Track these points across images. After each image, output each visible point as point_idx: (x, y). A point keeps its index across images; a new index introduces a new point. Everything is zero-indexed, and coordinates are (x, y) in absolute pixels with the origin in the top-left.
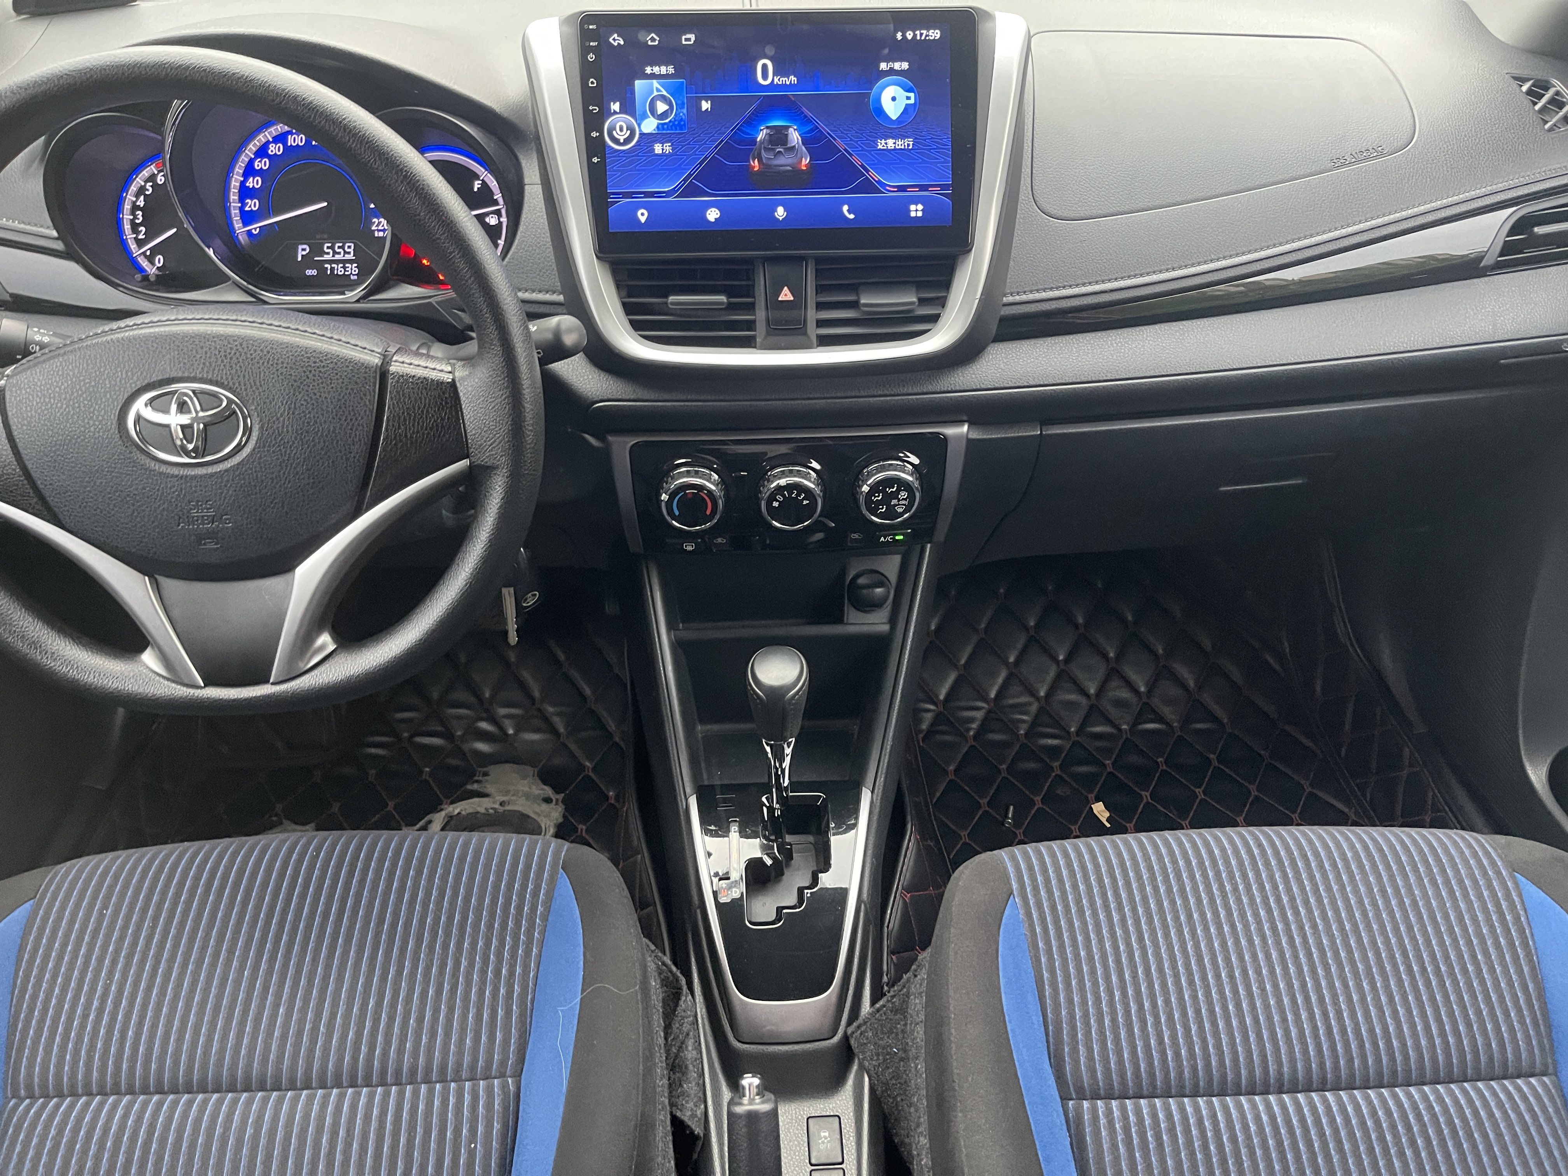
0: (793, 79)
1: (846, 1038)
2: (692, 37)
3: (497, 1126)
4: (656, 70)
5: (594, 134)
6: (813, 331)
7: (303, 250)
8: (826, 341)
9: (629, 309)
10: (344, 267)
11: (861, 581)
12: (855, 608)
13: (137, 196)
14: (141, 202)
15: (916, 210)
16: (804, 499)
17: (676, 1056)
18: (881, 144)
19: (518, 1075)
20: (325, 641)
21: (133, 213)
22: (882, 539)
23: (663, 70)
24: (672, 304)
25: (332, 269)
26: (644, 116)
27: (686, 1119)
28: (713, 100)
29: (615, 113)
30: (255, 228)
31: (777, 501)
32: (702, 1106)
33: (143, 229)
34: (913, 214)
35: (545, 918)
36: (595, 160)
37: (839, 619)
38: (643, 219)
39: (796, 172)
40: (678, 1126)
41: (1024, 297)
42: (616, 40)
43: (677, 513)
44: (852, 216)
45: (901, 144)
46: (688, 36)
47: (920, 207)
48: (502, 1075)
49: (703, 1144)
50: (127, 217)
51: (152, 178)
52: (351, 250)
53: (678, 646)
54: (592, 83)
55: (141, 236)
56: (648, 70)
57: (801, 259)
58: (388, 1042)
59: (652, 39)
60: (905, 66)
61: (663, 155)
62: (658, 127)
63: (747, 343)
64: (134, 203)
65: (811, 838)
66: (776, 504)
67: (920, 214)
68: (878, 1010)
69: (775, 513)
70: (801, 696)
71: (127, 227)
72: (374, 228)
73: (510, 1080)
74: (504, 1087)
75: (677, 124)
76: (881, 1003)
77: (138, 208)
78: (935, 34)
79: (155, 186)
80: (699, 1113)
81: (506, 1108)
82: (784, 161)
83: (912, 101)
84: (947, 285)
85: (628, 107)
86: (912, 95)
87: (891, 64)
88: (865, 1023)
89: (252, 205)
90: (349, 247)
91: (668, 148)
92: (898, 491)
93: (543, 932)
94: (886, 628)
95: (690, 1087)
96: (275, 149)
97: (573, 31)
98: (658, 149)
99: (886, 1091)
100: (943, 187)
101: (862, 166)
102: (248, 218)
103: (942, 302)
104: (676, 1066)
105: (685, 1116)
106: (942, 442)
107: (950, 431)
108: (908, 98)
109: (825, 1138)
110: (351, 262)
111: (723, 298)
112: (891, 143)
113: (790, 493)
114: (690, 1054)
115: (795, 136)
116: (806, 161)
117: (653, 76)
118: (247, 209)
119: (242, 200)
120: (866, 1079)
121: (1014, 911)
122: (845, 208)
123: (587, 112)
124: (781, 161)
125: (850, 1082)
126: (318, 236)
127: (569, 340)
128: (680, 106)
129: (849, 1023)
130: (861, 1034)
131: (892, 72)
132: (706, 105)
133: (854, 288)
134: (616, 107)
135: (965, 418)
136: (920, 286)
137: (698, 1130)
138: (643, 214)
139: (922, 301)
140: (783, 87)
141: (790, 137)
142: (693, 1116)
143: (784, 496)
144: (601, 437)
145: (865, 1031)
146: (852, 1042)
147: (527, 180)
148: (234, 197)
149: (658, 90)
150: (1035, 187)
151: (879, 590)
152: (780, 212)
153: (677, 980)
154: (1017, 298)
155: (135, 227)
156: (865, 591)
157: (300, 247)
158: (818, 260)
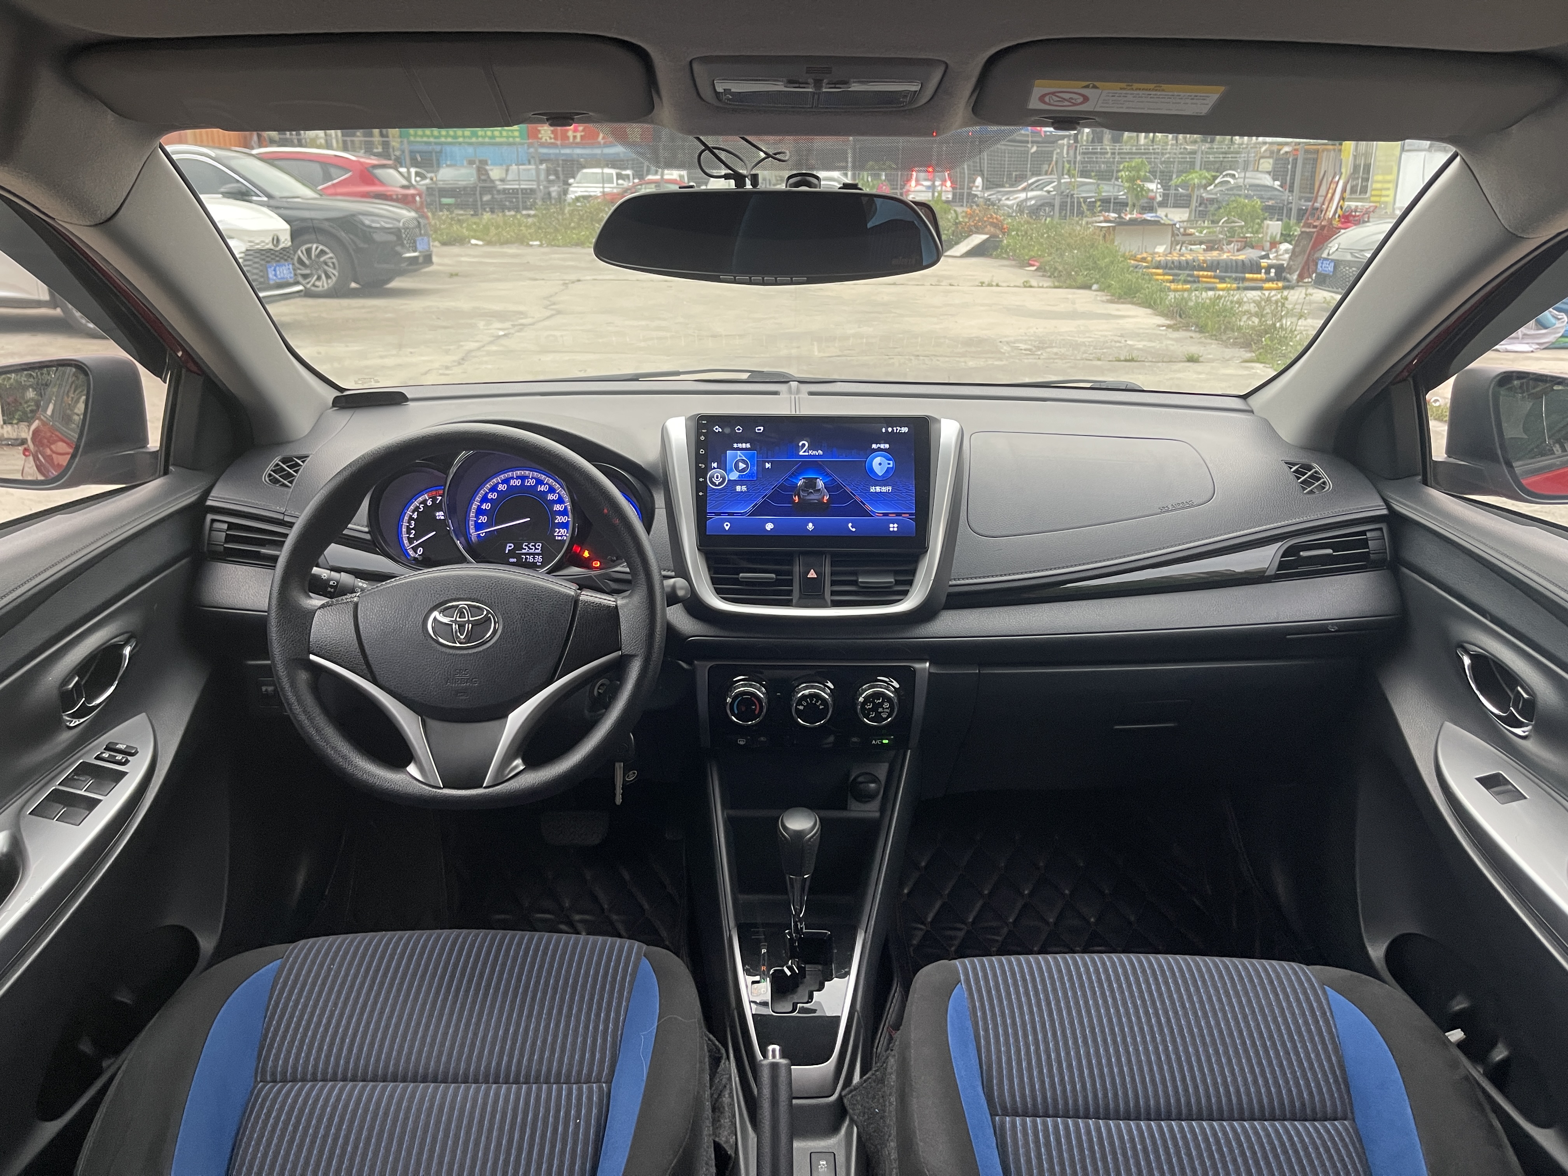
0: (820, 452)
1: (841, 1098)
2: (762, 428)
3: (595, 1111)
4: (740, 445)
5: (701, 480)
6: (828, 597)
7: (509, 547)
8: (836, 604)
9: (714, 581)
10: (534, 558)
11: (860, 779)
12: (855, 799)
13: (413, 512)
14: (415, 516)
15: (894, 527)
16: (820, 704)
17: (717, 1100)
18: (872, 490)
19: (609, 1082)
20: (518, 762)
21: (409, 522)
22: (874, 742)
23: (744, 445)
24: (742, 578)
25: (526, 558)
26: (731, 470)
27: (722, 1143)
28: (772, 462)
29: (714, 468)
30: (482, 533)
31: (802, 705)
32: (734, 1137)
33: (413, 532)
34: (891, 529)
35: (632, 982)
36: (701, 494)
37: (845, 808)
38: (727, 528)
39: (820, 502)
40: (718, 1147)
41: (962, 582)
42: (717, 429)
43: (736, 712)
44: (854, 530)
45: (884, 489)
46: (759, 428)
47: (896, 525)
48: (598, 1081)
49: (734, 1162)
50: (405, 524)
51: (424, 502)
52: (540, 548)
53: (730, 822)
54: (702, 451)
55: (412, 536)
56: (735, 446)
57: (821, 553)
58: (522, 1055)
59: (739, 429)
60: (887, 446)
61: (741, 492)
62: (739, 477)
63: (787, 604)
64: (411, 516)
65: (820, 967)
66: (801, 708)
67: (896, 529)
68: (865, 1081)
69: (800, 714)
70: (815, 840)
71: (404, 530)
72: (556, 534)
73: (604, 1085)
74: (600, 1089)
75: (751, 475)
76: (867, 1076)
77: (413, 519)
78: (905, 430)
79: (426, 506)
80: (732, 1140)
81: (600, 1099)
82: (814, 497)
83: (891, 466)
84: (913, 572)
85: (722, 466)
86: (891, 462)
87: (878, 445)
88: (855, 1089)
89: (483, 519)
90: (539, 546)
91: (744, 488)
92: (883, 702)
93: (630, 992)
94: (877, 815)
95: (725, 1121)
96: (501, 487)
97: (693, 424)
98: (738, 488)
99: (870, 1139)
100: (911, 514)
101: (862, 502)
102: (479, 526)
103: (910, 583)
104: (716, 1108)
105: (722, 1140)
106: (914, 672)
107: (918, 666)
108: (889, 464)
109: (823, 1165)
110: (538, 554)
111: (773, 576)
112: (878, 489)
113: (811, 701)
114: (726, 1099)
115: (820, 484)
116: (826, 498)
117: (738, 449)
118: (480, 521)
119: (477, 516)
120: (855, 1129)
121: (960, 991)
122: (850, 525)
123: (698, 468)
124: (812, 497)
125: (843, 1131)
126: (520, 539)
127: (681, 593)
128: (752, 465)
129: (843, 1089)
130: (852, 1097)
131: (879, 449)
132: (768, 465)
133: (855, 574)
134: (715, 465)
135: (927, 657)
136: (896, 573)
137: (730, 1152)
138: (727, 525)
139: (897, 583)
140: (815, 456)
141: (817, 484)
142: (727, 1142)
143: (807, 702)
144: (690, 663)
145: (855, 1095)
146: (845, 1101)
147: (656, 506)
148: (472, 515)
149: (740, 456)
150: (969, 518)
151: (872, 785)
152: (810, 526)
153: (719, 1050)
154: (958, 582)
155: (408, 532)
156: (862, 786)
157: (508, 545)
158: (833, 555)
